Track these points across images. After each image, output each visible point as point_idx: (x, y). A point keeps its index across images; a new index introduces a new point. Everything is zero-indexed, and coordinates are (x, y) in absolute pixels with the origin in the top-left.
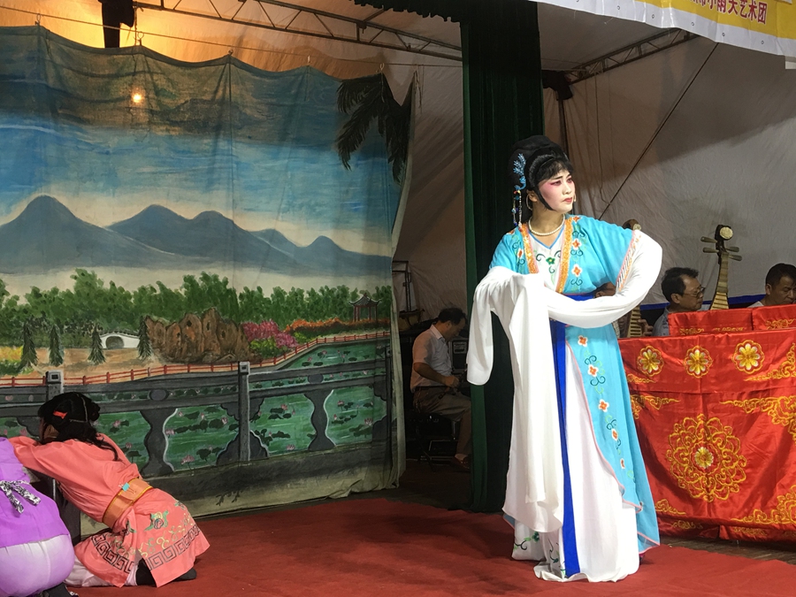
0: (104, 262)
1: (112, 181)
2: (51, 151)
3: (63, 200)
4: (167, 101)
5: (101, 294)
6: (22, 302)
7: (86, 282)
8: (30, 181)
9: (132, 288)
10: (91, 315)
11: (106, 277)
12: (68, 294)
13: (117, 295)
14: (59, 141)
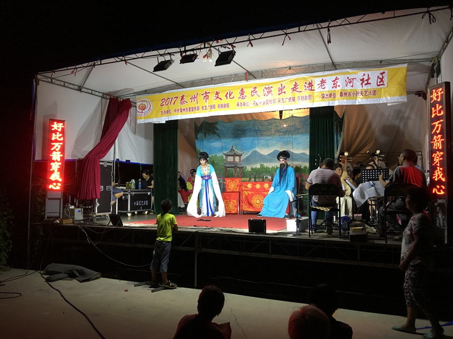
0: (265, 162)
1: (267, 146)
2: (256, 142)
3: (258, 151)
4: (278, 128)
5: (265, 168)
6: (250, 170)
7: (262, 166)
8: (252, 147)
9: (270, 167)
10: (263, 172)
11: (266, 165)
12: (258, 168)
13: (268, 168)
14: (258, 139)
